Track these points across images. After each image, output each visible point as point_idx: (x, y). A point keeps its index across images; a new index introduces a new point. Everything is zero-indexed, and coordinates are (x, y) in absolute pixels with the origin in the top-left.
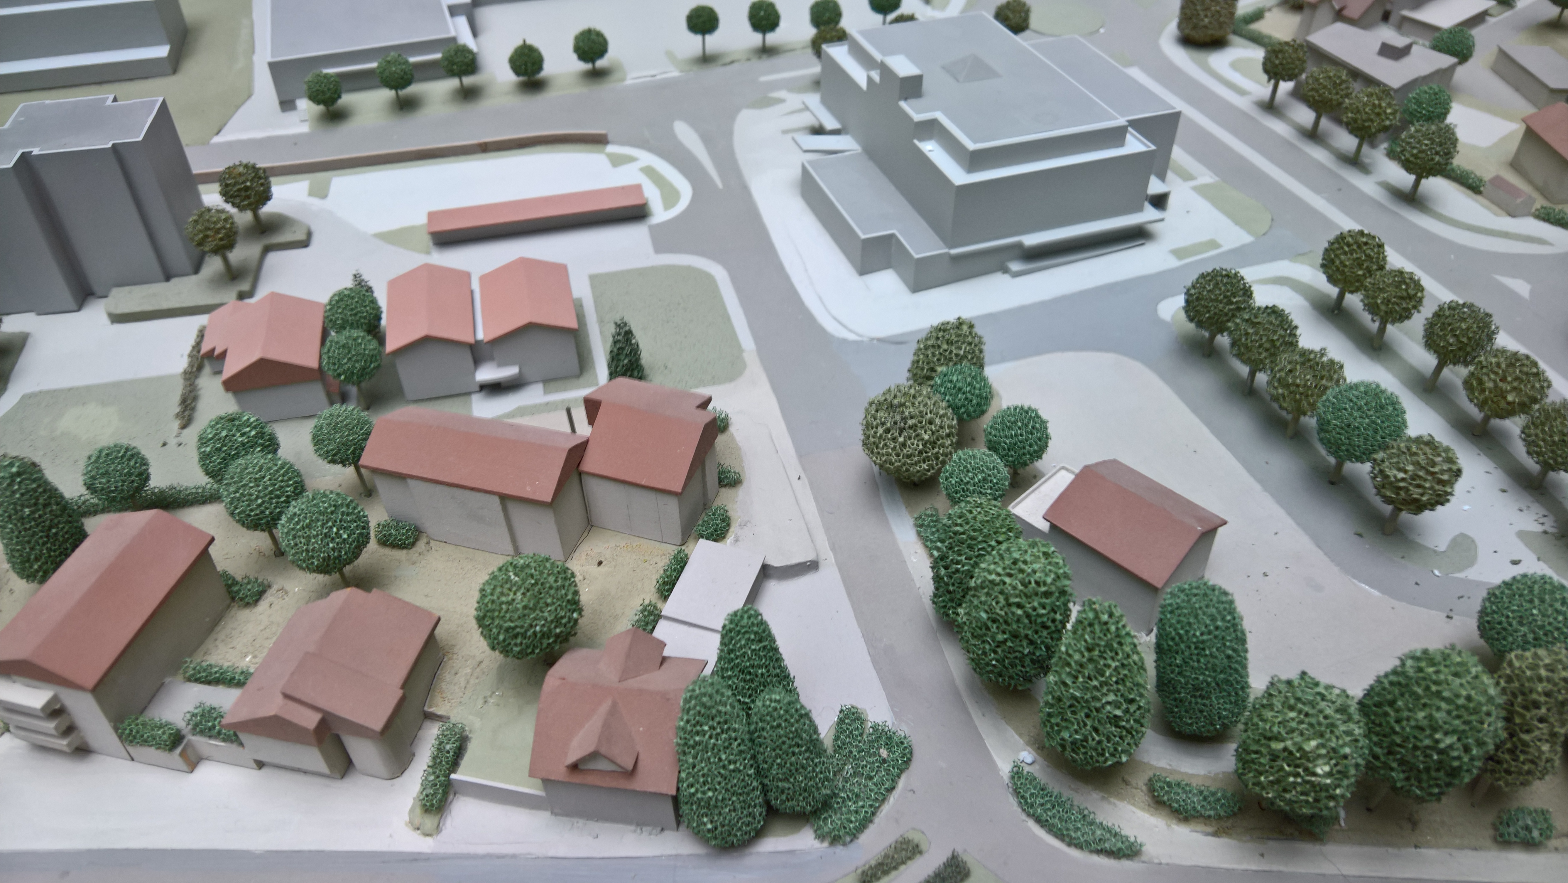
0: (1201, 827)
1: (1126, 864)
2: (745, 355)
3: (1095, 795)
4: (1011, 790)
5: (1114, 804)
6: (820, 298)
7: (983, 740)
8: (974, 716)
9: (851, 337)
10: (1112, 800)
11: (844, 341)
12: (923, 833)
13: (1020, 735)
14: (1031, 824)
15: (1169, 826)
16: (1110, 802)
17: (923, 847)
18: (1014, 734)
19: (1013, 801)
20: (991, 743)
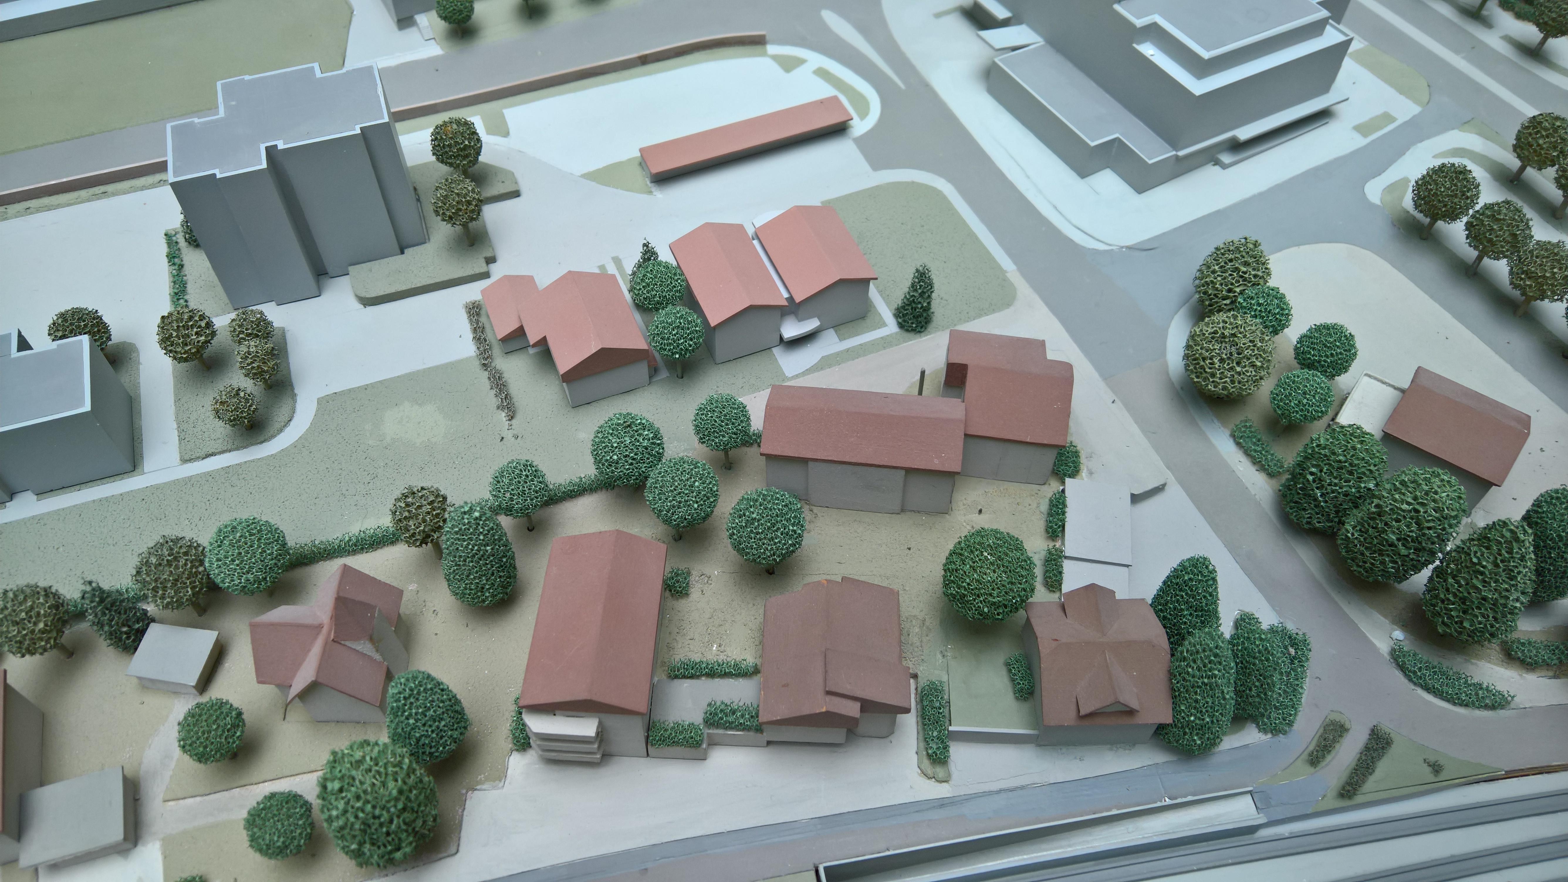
0: (1544, 673)
1: (1501, 713)
2: (1008, 275)
3: (1459, 659)
4: (1394, 665)
5: (1476, 664)
6: (1055, 208)
7: (1356, 625)
8: (1343, 607)
9: (1102, 247)
10: (1473, 661)
11: (1096, 252)
12: (1341, 713)
13: (1385, 616)
14: (1420, 692)
15: (1521, 675)
16: (1472, 664)
17: (1347, 726)
18: (1379, 616)
19: (1398, 674)
20: (1365, 627)
